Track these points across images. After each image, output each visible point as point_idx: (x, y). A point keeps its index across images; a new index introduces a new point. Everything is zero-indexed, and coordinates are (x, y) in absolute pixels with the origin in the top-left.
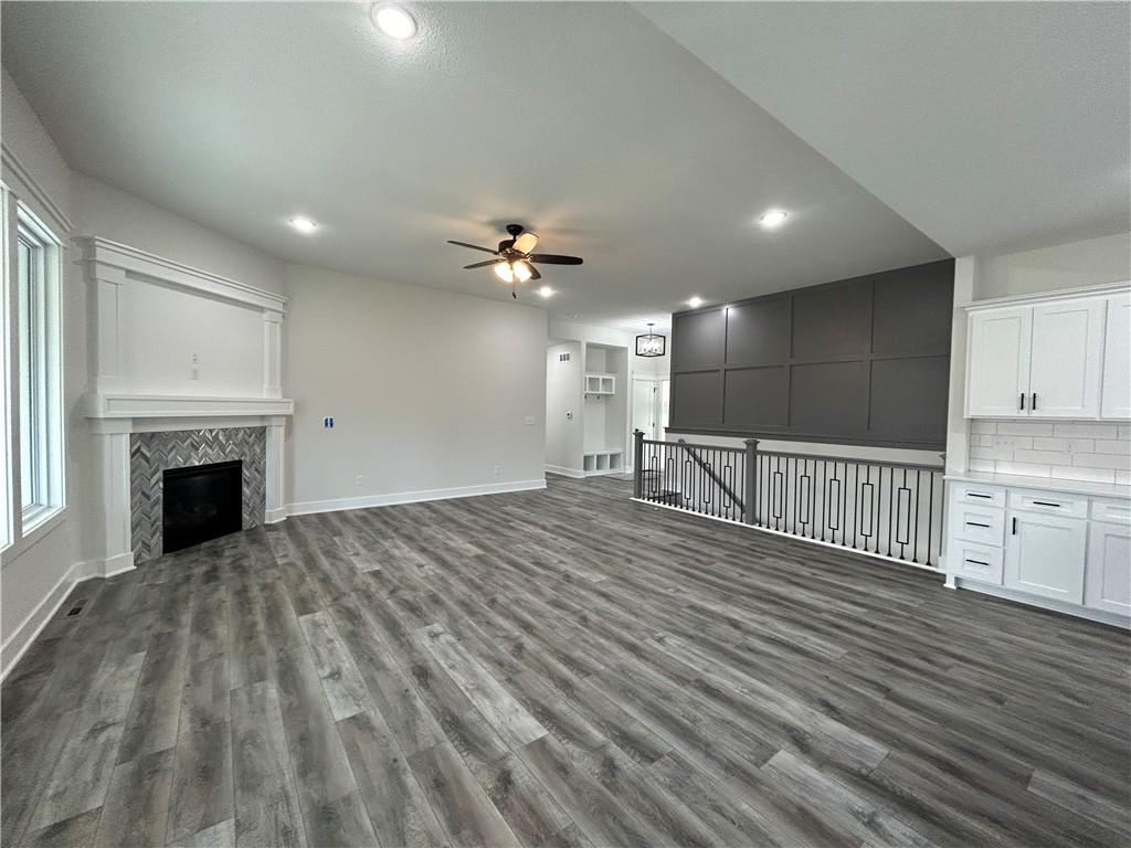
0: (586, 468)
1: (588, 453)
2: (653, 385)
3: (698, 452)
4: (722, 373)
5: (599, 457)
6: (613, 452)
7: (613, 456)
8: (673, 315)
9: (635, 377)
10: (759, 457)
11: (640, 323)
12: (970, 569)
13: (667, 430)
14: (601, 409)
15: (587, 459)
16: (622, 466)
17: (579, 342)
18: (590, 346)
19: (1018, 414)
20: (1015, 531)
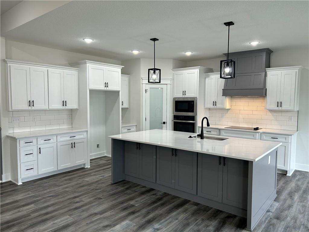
12: (27, 173)
19: (28, 108)
20: (40, 152)
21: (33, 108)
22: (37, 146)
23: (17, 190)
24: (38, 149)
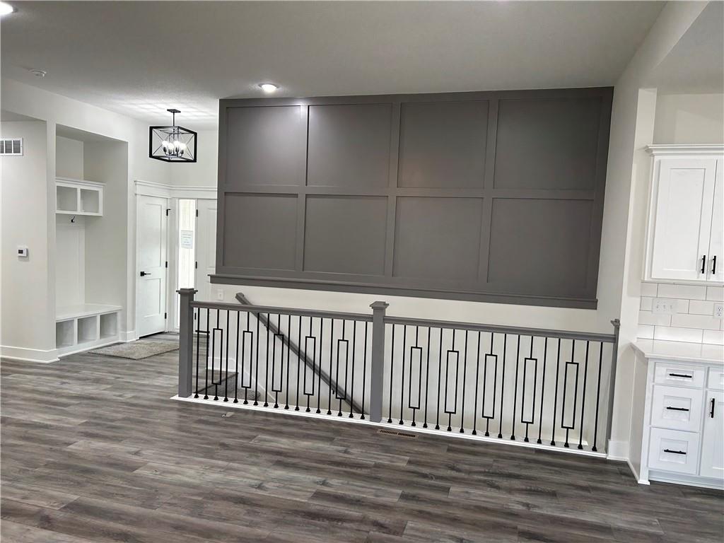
0: (60, 342)
1: (61, 317)
2: (164, 204)
3: (274, 318)
4: (302, 198)
5: (81, 321)
6: (105, 310)
7: (104, 318)
8: (221, 101)
9: (139, 190)
10: (388, 327)
11: (156, 107)
12: (665, 460)
13: (214, 279)
14: (77, 240)
15: (61, 327)
16: (120, 332)
17: (45, 122)
18: (63, 132)
19: (698, 277)
20: (712, 413)
21: (713, 278)
22: (706, 392)
23: (628, 494)
24: (709, 401)
